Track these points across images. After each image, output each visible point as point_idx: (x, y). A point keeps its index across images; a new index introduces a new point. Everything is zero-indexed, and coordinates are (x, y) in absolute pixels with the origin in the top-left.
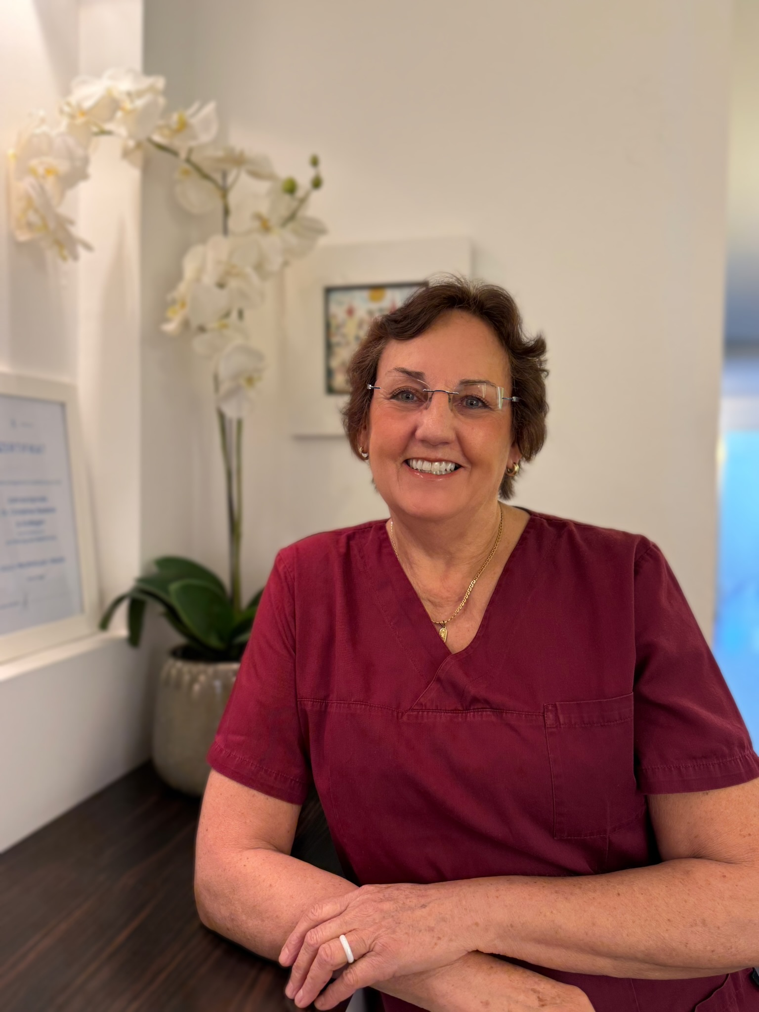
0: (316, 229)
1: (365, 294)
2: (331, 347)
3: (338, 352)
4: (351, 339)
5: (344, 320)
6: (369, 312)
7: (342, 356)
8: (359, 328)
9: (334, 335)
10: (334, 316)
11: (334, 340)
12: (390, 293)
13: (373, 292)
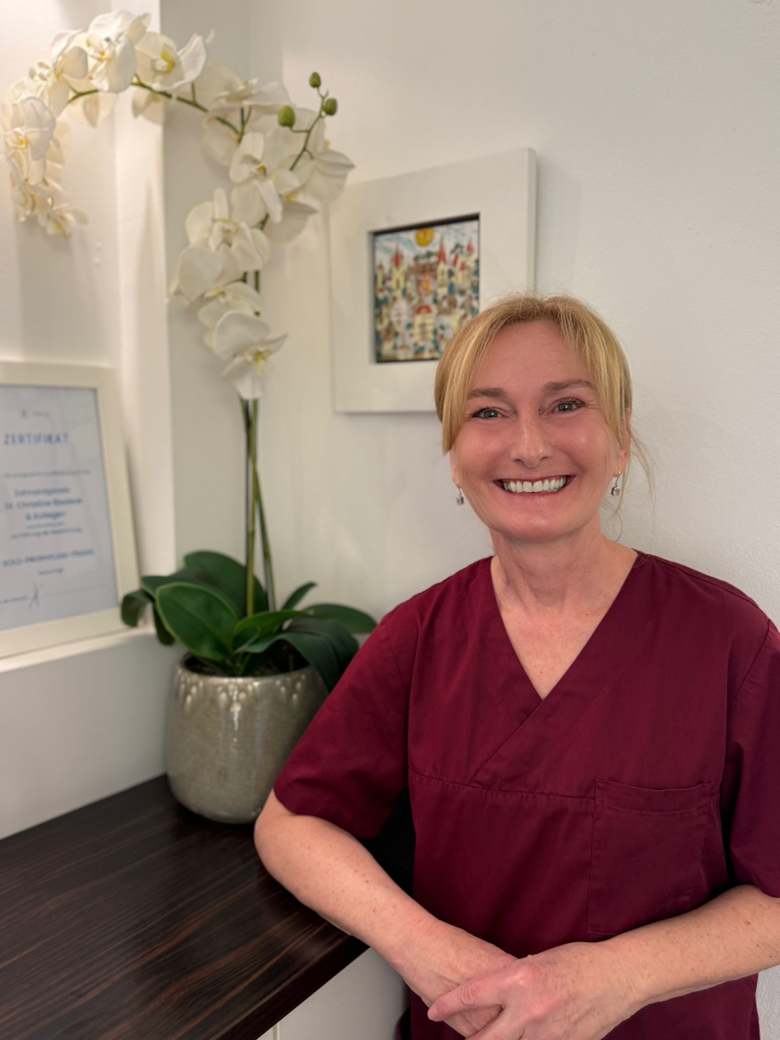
1: (411, 235)
2: (379, 305)
3: (385, 310)
4: (398, 293)
5: (391, 271)
6: (417, 258)
7: (388, 316)
8: (407, 279)
9: (381, 290)
10: (381, 267)
11: (381, 296)
12: (439, 232)
13: (421, 233)
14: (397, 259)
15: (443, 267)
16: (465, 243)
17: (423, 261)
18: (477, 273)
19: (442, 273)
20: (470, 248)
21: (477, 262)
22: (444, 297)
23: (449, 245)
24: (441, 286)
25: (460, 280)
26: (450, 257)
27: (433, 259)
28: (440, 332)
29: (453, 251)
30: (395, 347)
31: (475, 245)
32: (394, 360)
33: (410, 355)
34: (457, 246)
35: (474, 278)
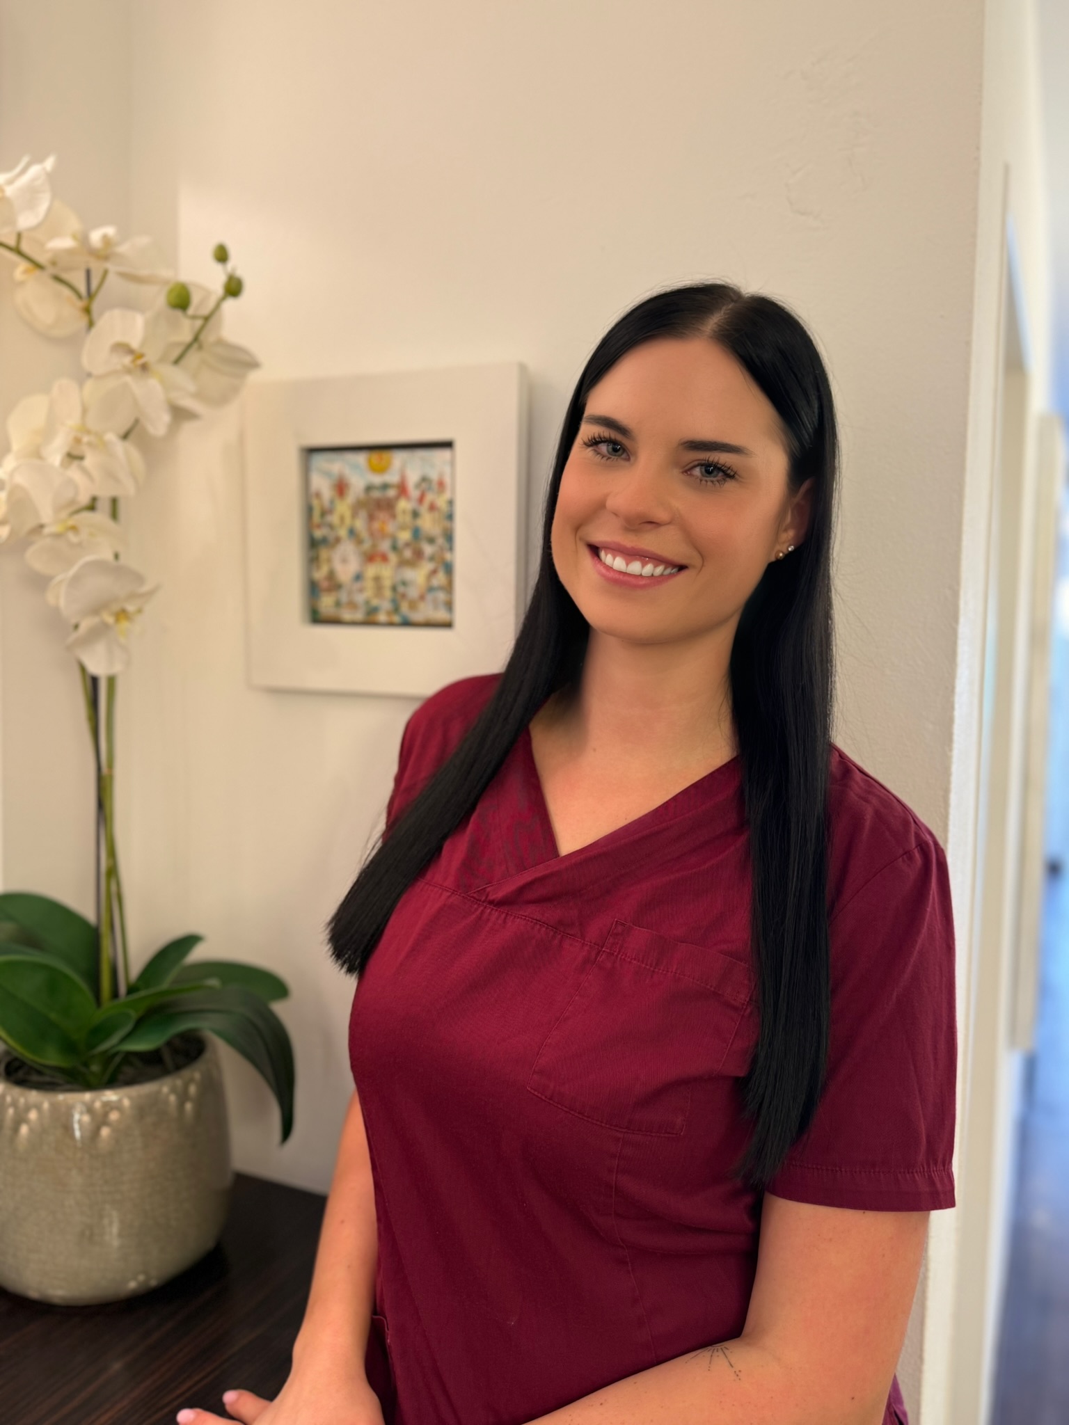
0: (242, 362)
1: (361, 458)
2: (315, 546)
3: (324, 553)
4: (343, 533)
5: (332, 502)
6: (369, 488)
7: (329, 560)
8: (354, 515)
9: (319, 526)
10: (318, 495)
11: (318, 534)
12: (398, 458)
13: (375, 456)
14: (341, 488)
15: (403, 505)
16: (434, 476)
17: (376, 494)
18: (450, 517)
19: (404, 512)
20: (441, 485)
21: (451, 503)
22: (407, 545)
23: (413, 478)
24: (403, 527)
25: (428, 523)
26: (414, 493)
27: (392, 493)
28: (401, 589)
29: (418, 486)
30: (338, 604)
31: (447, 480)
32: (335, 621)
33: (359, 616)
34: (424, 479)
35: (447, 524)
